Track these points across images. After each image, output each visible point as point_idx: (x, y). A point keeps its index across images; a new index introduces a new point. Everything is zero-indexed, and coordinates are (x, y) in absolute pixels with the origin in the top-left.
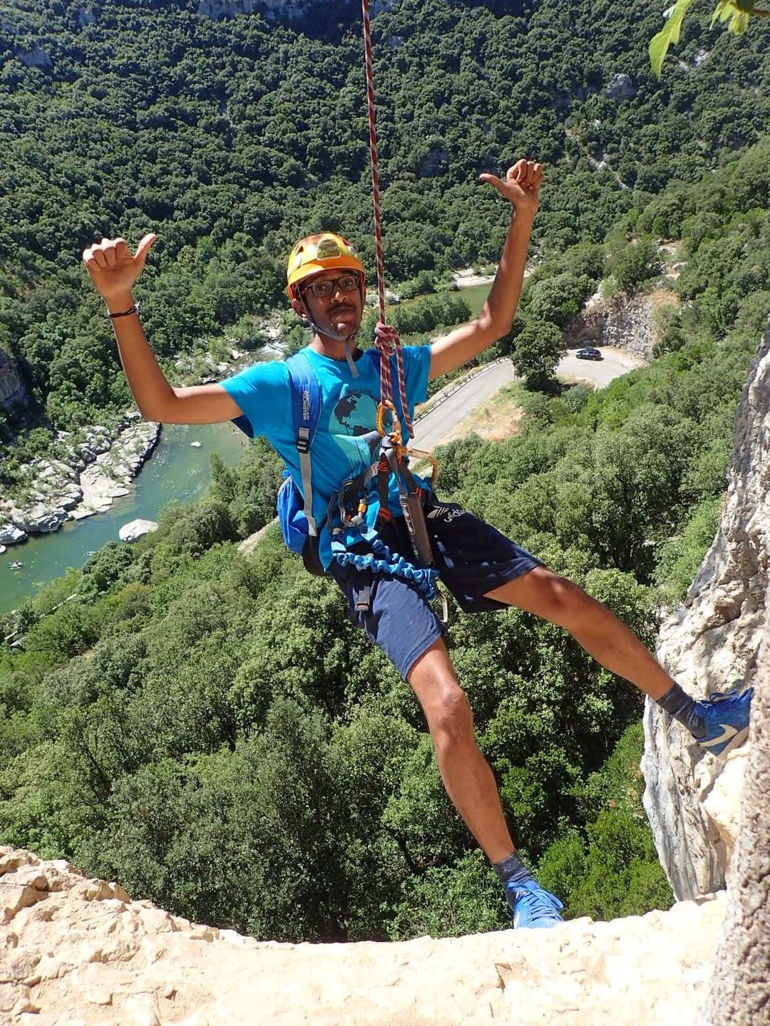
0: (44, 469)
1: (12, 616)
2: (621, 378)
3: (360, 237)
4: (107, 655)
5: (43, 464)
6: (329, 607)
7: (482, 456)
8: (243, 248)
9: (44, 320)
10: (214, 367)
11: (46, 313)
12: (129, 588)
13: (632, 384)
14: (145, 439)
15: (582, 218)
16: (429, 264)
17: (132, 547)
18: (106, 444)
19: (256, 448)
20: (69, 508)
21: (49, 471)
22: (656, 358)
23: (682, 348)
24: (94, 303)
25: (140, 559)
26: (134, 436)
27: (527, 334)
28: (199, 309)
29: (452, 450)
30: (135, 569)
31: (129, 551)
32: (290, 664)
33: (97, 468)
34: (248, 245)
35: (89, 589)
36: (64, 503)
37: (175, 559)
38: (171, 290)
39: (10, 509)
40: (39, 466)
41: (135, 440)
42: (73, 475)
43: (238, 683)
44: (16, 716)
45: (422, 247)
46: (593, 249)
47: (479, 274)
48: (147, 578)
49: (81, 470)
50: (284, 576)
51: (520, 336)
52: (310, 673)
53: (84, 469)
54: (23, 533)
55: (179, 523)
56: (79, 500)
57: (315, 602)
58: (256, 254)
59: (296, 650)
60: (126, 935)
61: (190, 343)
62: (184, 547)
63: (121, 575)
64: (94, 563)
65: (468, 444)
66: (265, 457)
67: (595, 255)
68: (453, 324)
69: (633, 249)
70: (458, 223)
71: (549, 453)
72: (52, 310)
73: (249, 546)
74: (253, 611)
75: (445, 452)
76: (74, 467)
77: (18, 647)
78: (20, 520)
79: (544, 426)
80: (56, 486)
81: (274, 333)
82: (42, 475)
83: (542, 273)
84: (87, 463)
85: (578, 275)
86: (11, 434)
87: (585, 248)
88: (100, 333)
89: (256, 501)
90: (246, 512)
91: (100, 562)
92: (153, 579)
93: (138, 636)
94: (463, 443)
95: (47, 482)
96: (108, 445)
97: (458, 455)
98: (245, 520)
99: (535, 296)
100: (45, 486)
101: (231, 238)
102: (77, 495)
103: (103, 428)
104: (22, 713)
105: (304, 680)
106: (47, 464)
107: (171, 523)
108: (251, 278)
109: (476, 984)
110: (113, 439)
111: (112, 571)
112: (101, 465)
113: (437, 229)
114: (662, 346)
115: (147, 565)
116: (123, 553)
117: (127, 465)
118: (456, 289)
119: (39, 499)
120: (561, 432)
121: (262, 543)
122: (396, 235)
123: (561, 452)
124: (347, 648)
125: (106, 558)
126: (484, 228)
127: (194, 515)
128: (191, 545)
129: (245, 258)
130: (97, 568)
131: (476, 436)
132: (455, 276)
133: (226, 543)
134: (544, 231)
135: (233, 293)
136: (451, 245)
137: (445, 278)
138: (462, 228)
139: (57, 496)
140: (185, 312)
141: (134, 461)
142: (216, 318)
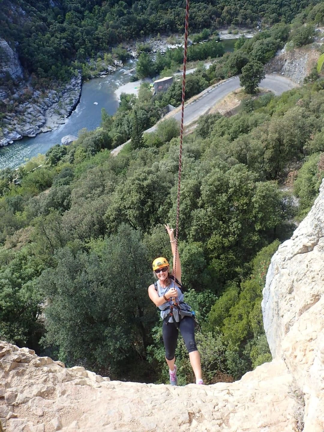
0: (30, 108)
1: (16, 171)
2: (288, 92)
3: (177, 9)
4: (55, 194)
5: (29, 106)
6: (147, 186)
7: (220, 123)
8: (123, 9)
9: (30, 36)
10: (106, 67)
11: (31, 33)
12: (65, 165)
13: (292, 95)
14: (74, 99)
15: (283, 9)
16: (208, 26)
17: (67, 147)
18: (56, 99)
19: (123, 107)
20: (40, 126)
21: (31, 109)
22: (305, 83)
23: (318, 80)
24: (53, 31)
25: (70, 153)
26: (69, 97)
27: (248, 66)
28: (100, 38)
29: (208, 118)
30: (67, 157)
31: (65, 149)
32: (129, 208)
33: (52, 110)
34: (125, 8)
35: (48, 164)
36: (38, 124)
37: (84, 154)
38: (88, 28)
39: (15, 124)
40: (27, 106)
41: (70, 98)
42: (42, 112)
43: (108, 213)
44: (18, 213)
45: (206, 17)
46: (285, 27)
47: (230, 33)
48: (72, 161)
49: (45, 110)
50: (130, 167)
51: (245, 67)
52: (138, 212)
53: (47, 110)
54: (20, 136)
55: (87, 139)
56: (44, 123)
57: (142, 183)
58: (129, 13)
59: (132, 202)
60: (50, 384)
61: (96, 54)
62: (88, 149)
63: (62, 158)
64: (51, 152)
65: (215, 116)
66: (126, 112)
67: (286, 29)
68: (216, 57)
69: (304, 28)
70: (224, 6)
71: (250, 124)
72: (34, 32)
73: (116, 152)
74: (116, 181)
75: (204, 119)
76: (43, 108)
77: (18, 184)
78: (19, 130)
79: (250, 111)
80: (35, 116)
81: (134, 54)
82: (29, 110)
83: (259, 36)
84: (48, 107)
85: (276, 39)
86: (15, 90)
87: (281, 25)
88: (56, 45)
89: (120, 133)
90: (116, 137)
91: (53, 152)
92: (74, 161)
93: (68, 186)
94: (213, 115)
95: (31, 114)
96: (58, 100)
97: (210, 121)
98: (116, 140)
99: (255, 47)
100: (30, 116)
101: (118, 3)
102: (43, 121)
103: (55, 92)
104: (20, 212)
105: (135, 215)
106: (31, 106)
107: (83, 138)
108: (125, 25)
109: (180, 421)
110: (60, 97)
111: (58, 156)
112: (54, 108)
113: (214, 8)
114: (309, 78)
115: (73, 155)
116: (63, 149)
117: (66, 110)
118: (219, 40)
119: (27, 121)
120: (257, 115)
121: (122, 151)
122: (195, 9)
123: (256, 124)
124: (153, 203)
125: (55, 150)
126: (236, 9)
127: (93, 136)
128: (91, 148)
129: (123, 14)
130: (51, 154)
131: (218, 113)
132: (220, 33)
133: (106, 149)
134: (264, 14)
135: (117, 32)
136: (219, 17)
137: (215, 34)
138: (226, 8)
139: (35, 120)
140: (94, 39)
141: (69, 108)
142: (108, 43)
